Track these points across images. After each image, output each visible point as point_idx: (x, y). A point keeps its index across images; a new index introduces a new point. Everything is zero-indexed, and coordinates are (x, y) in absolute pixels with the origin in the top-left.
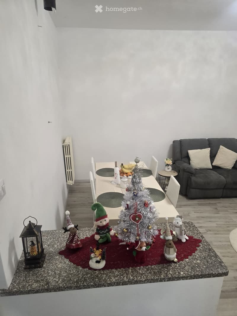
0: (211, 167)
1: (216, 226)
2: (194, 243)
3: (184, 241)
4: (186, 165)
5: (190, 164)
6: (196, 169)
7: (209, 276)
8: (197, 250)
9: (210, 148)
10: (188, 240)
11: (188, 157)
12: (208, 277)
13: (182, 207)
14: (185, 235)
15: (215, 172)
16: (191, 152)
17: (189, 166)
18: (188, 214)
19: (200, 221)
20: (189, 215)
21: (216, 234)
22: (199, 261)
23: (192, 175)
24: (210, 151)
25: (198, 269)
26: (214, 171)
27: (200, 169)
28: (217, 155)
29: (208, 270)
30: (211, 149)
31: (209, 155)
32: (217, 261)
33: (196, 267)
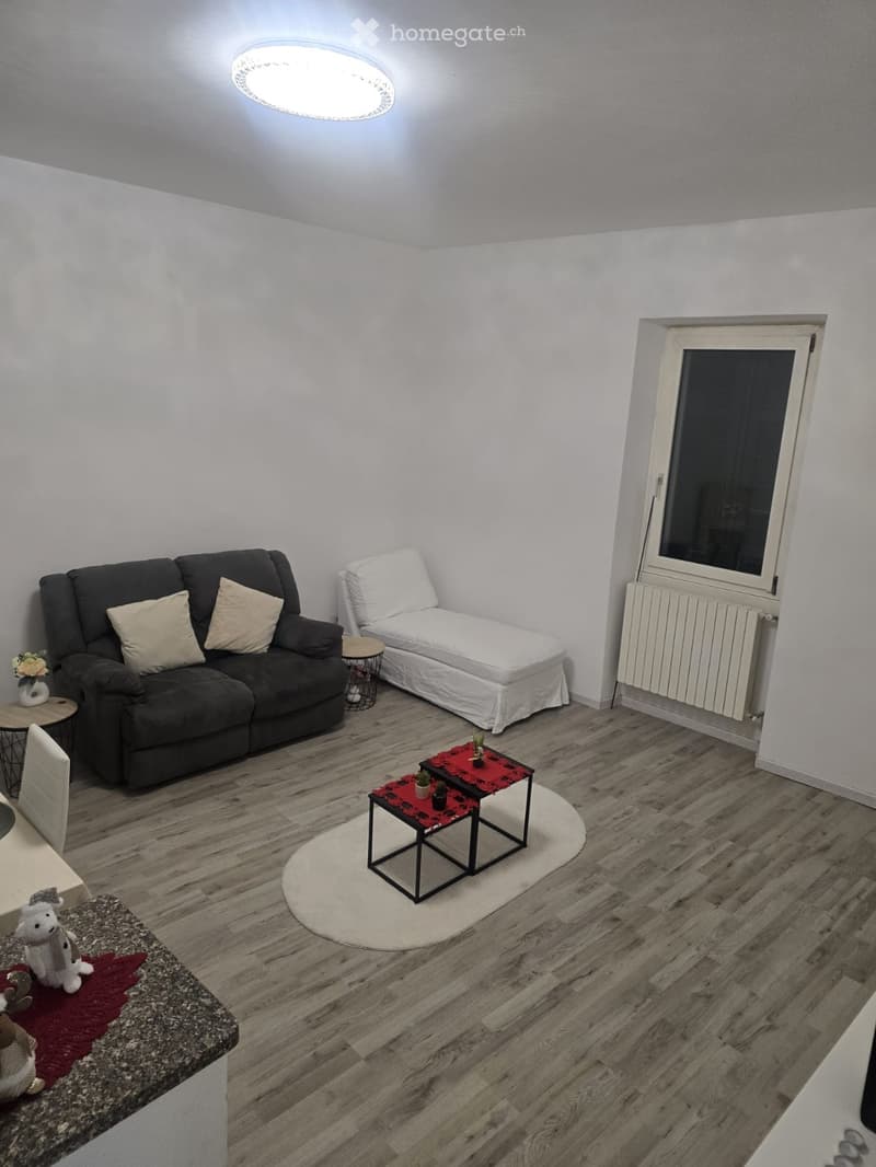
0: (201, 658)
1: (240, 862)
2: (115, 978)
3: (75, 984)
4: (105, 666)
5: (121, 659)
6: (149, 674)
7: (172, 1079)
8: (126, 1000)
9: (186, 592)
10: (90, 975)
11: (111, 635)
12: (169, 1088)
13: (110, 832)
14: (79, 961)
15: (217, 674)
16: (119, 615)
17: (117, 668)
18: (134, 854)
19: (183, 866)
20: (138, 858)
21: (239, 892)
22: (132, 1044)
23: (136, 700)
24: (189, 600)
25: (130, 1078)
26: (211, 670)
27: (163, 672)
28: (215, 613)
29: (166, 1062)
30: (190, 595)
31: (188, 614)
32: (200, 1008)
33: (123, 1069)
